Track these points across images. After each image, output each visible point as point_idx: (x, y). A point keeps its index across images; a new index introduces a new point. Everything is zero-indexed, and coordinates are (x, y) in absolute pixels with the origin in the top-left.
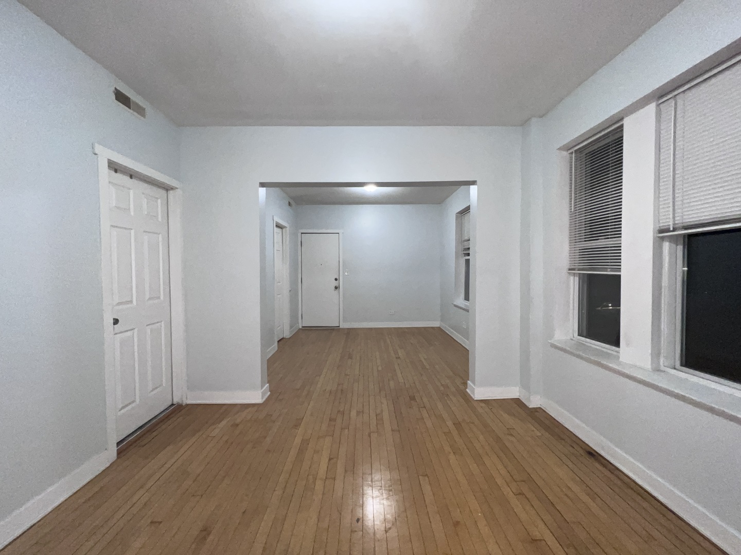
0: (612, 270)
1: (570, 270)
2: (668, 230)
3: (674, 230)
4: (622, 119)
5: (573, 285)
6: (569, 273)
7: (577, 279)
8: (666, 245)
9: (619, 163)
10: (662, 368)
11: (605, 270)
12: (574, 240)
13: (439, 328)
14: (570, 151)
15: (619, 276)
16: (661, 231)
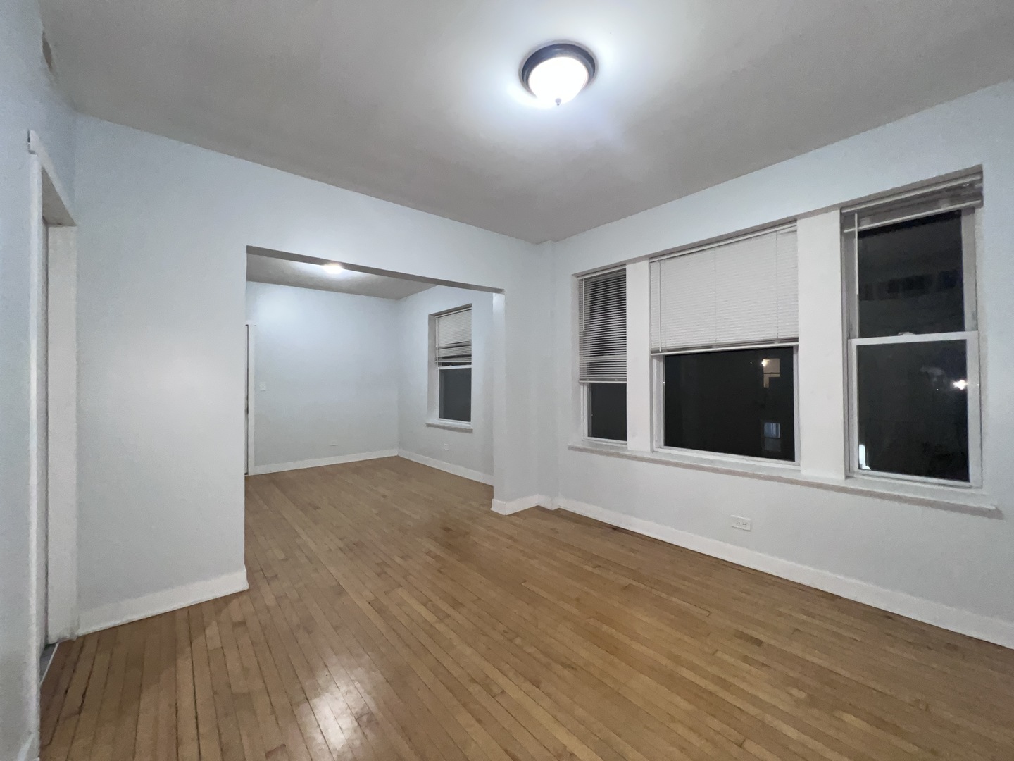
0: (619, 380)
1: (581, 380)
2: (658, 352)
3: (662, 352)
4: (625, 265)
5: (584, 394)
6: (580, 383)
7: (586, 388)
8: (655, 362)
9: (622, 297)
10: (655, 449)
11: (613, 380)
12: (583, 355)
13: (397, 457)
14: (580, 278)
15: (625, 385)
16: (652, 352)
